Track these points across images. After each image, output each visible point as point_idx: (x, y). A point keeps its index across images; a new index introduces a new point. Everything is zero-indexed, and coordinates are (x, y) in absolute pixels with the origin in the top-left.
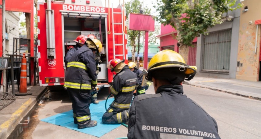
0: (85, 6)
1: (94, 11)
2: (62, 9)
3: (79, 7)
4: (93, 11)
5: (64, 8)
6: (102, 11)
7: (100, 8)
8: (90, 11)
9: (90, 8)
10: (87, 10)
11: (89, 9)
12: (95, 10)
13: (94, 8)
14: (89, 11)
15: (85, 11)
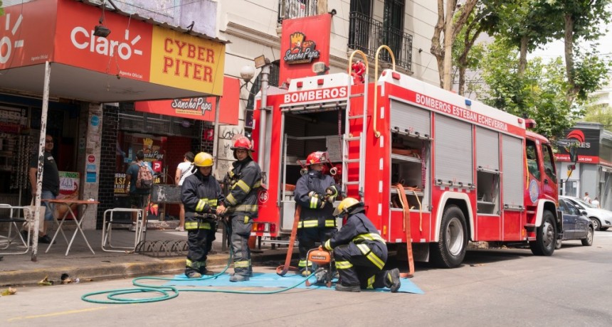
0: (315, 91)
1: (328, 96)
2: (283, 102)
3: (306, 93)
4: (326, 98)
5: (286, 101)
6: (341, 95)
7: (339, 88)
8: (323, 99)
9: (322, 93)
10: (317, 98)
11: (320, 94)
12: (330, 94)
13: (328, 91)
14: (321, 98)
15: (315, 99)
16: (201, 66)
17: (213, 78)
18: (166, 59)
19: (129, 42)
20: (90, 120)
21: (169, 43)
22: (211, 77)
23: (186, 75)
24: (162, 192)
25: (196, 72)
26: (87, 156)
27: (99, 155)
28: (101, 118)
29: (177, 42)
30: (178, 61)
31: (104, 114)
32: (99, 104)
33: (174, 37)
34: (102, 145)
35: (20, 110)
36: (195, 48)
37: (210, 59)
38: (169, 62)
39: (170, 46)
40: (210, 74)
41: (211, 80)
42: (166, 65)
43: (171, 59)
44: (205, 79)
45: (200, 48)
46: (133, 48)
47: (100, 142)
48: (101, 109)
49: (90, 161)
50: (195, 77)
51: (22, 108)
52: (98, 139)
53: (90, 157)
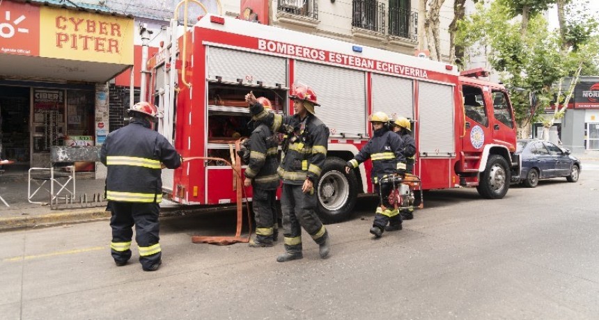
16: (104, 39)
17: (119, 49)
18: (59, 35)
19: (11, 22)
20: (97, 95)
21: (61, 20)
22: (117, 49)
23: (86, 48)
24: (64, 153)
25: (97, 45)
26: (97, 125)
27: (108, 122)
28: (107, 94)
29: (72, 19)
30: (74, 36)
31: (110, 91)
32: (105, 83)
33: (67, 15)
34: (110, 114)
35: (57, 92)
36: (94, 24)
37: (116, 32)
38: (63, 38)
39: (62, 23)
40: (116, 46)
41: (117, 51)
42: (59, 40)
43: (66, 35)
44: (110, 50)
45: (101, 24)
46: (16, 27)
47: (108, 112)
48: (107, 87)
49: (99, 126)
50: (97, 49)
51: (60, 90)
52: (107, 110)
53: (99, 124)
